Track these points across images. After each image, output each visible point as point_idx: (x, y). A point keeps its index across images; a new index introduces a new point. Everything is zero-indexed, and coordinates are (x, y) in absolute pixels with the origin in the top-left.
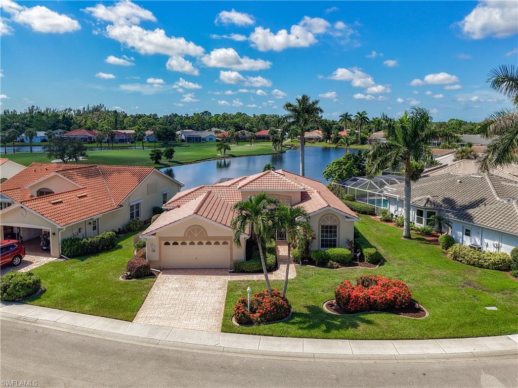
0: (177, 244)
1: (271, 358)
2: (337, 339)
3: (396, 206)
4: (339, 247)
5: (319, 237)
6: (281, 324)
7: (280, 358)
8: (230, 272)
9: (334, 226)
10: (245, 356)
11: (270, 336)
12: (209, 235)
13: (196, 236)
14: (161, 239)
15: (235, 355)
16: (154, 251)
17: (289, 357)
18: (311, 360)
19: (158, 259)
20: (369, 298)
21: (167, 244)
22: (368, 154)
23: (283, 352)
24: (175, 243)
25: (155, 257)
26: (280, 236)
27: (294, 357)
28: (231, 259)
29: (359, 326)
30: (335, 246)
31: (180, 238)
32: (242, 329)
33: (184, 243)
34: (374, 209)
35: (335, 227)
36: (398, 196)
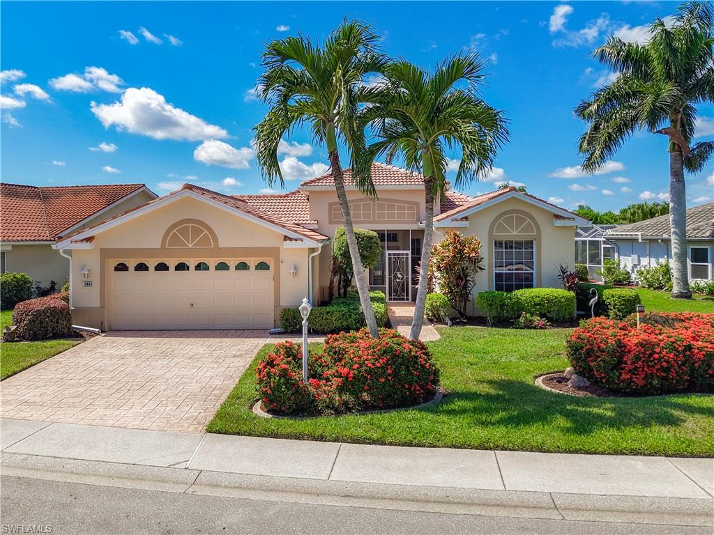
0: (146, 268)
1: (378, 505)
2: (623, 454)
3: (635, 257)
4: (540, 286)
5: (490, 265)
6: (411, 414)
7: (414, 507)
8: (272, 334)
9: (526, 242)
10: (274, 497)
11: (375, 442)
12: (224, 243)
13: (190, 246)
14: (105, 253)
15: (235, 494)
16: (87, 284)
17: (449, 503)
18: (543, 514)
19: (97, 304)
20: (689, 348)
21: (122, 267)
22: (588, 111)
23: (426, 488)
24: (142, 267)
25: (91, 298)
26: (396, 291)
27: (472, 504)
28: (277, 305)
29: (684, 421)
30: (531, 286)
31: (151, 252)
32: (278, 425)
33: (162, 267)
34: (586, 269)
35: (530, 244)
36: (639, 233)
